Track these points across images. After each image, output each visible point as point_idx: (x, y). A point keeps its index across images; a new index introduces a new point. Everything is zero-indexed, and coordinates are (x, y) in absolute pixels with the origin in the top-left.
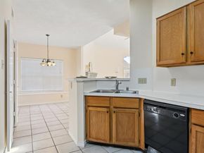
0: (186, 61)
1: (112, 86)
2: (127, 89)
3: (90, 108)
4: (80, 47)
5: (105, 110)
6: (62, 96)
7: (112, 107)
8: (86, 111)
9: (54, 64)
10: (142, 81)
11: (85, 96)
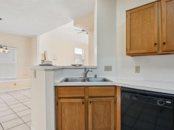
0: (158, 50)
1: (80, 74)
2: (96, 76)
3: (62, 100)
4: (36, 36)
5: (80, 100)
6: (15, 84)
7: (87, 97)
8: (57, 104)
9: (7, 51)
10: (108, 68)
11: (56, 87)
